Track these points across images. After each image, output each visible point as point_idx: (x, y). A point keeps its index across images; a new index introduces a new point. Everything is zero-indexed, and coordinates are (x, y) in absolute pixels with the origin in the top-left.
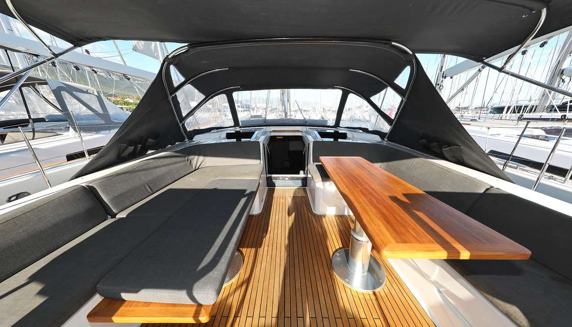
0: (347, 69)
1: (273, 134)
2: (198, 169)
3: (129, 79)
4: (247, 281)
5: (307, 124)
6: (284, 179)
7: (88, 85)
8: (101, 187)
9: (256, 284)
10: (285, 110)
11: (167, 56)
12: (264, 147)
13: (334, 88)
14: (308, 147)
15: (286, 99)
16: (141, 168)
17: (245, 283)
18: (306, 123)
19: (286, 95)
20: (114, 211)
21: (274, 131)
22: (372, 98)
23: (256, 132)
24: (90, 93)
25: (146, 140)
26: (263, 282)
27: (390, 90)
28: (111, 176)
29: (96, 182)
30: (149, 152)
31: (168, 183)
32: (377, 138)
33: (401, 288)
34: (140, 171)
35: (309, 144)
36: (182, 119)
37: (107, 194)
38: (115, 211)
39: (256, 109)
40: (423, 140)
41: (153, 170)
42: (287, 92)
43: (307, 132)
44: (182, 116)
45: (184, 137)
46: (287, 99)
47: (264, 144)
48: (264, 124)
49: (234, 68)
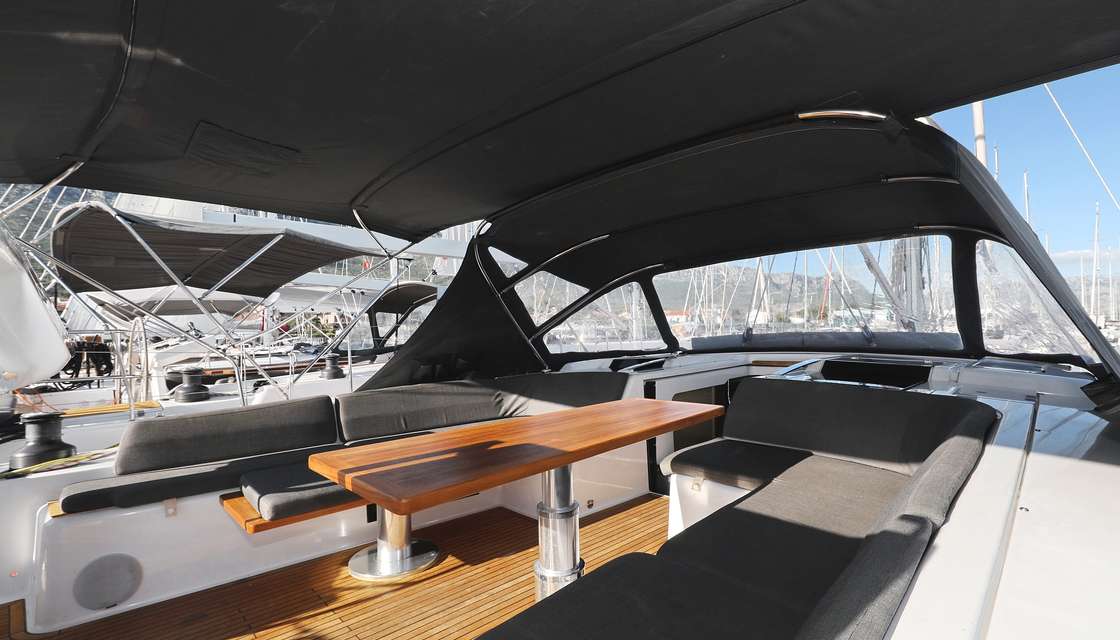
2: (510, 416)
5: (873, 346)
21: (757, 364)
31: (440, 423)
38: (346, 437)
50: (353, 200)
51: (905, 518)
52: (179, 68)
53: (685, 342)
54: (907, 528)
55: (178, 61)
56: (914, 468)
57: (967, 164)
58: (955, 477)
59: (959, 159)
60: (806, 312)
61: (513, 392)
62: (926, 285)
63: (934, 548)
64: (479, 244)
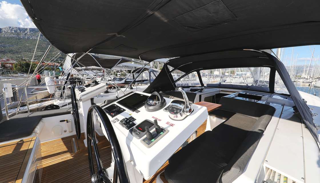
21: (222, 91)
36: (174, 82)
50: (140, 54)
51: (260, 130)
52: (124, 38)
53: (205, 85)
54: (260, 132)
55: (124, 37)
56: (257, 118)
57: (278, 64)
58: (267, 123)
59: (276, 63)
60: (230, 72)
61: (171, 95)
62: (262, 72)
63: (264, 135)
64: (166, 65)
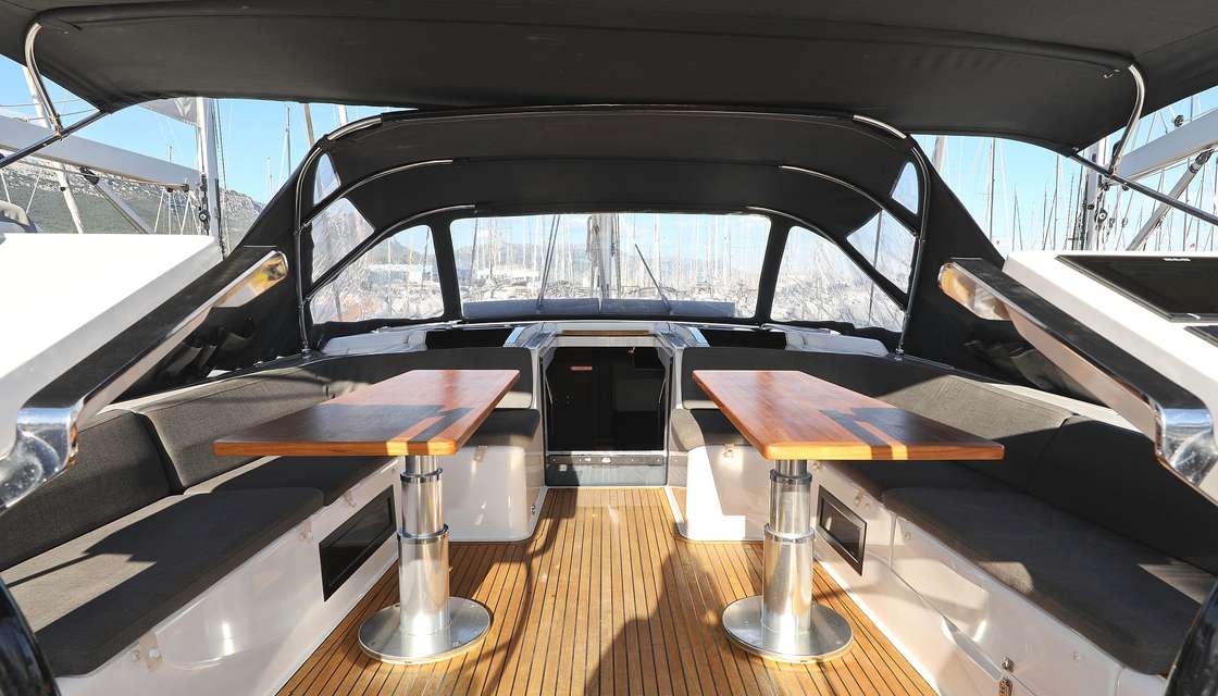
0: (775, 165)
1: (566, 342)
3: (95, 181)
4: (510, 647)
5: (671, 314)
6: (597, 462)
7: (6, 200)
8: (161, 420)
9: (527, 653)
10: (602, 278)
11: (326, 136)
12: (541, 366)
13: (747, 212)
14: (671, 366)
15: (606, 246)
16: (230, 395)
17: (500, 649)
18: (669, 310)
19: (605, 235)
20: (181, 480)
21: (567, 333)
22: (851, 239)
23: (518, 330)
24: (9, 220)
25: (224, 337)
26: (545, 648)
27: (886, 215)
28: (178, 401)
29: (153, 409)
30: (214, 373)
32: (876, 348)
33: (885, 656)
34: (228, 400)
35: (672, 359)
36: (311, 289)
37: (173, 440)
38: (183, 482)
39: (489, 282)
40: (974, 342)
41: (254, 405)
42: (609, 220)
43: (670, 336)
44: (311, 279)
45: (301, 340)
46: (608, 247)
47: (541, 360)
48: (538, 312)
49: (467, 158)
